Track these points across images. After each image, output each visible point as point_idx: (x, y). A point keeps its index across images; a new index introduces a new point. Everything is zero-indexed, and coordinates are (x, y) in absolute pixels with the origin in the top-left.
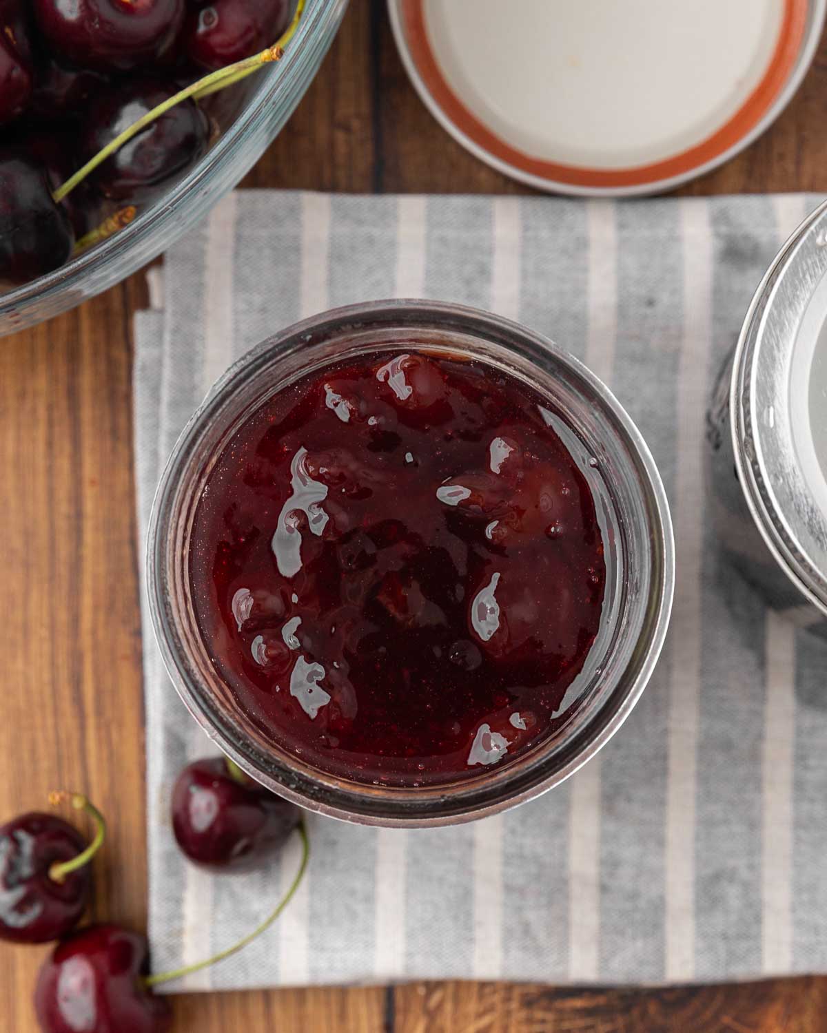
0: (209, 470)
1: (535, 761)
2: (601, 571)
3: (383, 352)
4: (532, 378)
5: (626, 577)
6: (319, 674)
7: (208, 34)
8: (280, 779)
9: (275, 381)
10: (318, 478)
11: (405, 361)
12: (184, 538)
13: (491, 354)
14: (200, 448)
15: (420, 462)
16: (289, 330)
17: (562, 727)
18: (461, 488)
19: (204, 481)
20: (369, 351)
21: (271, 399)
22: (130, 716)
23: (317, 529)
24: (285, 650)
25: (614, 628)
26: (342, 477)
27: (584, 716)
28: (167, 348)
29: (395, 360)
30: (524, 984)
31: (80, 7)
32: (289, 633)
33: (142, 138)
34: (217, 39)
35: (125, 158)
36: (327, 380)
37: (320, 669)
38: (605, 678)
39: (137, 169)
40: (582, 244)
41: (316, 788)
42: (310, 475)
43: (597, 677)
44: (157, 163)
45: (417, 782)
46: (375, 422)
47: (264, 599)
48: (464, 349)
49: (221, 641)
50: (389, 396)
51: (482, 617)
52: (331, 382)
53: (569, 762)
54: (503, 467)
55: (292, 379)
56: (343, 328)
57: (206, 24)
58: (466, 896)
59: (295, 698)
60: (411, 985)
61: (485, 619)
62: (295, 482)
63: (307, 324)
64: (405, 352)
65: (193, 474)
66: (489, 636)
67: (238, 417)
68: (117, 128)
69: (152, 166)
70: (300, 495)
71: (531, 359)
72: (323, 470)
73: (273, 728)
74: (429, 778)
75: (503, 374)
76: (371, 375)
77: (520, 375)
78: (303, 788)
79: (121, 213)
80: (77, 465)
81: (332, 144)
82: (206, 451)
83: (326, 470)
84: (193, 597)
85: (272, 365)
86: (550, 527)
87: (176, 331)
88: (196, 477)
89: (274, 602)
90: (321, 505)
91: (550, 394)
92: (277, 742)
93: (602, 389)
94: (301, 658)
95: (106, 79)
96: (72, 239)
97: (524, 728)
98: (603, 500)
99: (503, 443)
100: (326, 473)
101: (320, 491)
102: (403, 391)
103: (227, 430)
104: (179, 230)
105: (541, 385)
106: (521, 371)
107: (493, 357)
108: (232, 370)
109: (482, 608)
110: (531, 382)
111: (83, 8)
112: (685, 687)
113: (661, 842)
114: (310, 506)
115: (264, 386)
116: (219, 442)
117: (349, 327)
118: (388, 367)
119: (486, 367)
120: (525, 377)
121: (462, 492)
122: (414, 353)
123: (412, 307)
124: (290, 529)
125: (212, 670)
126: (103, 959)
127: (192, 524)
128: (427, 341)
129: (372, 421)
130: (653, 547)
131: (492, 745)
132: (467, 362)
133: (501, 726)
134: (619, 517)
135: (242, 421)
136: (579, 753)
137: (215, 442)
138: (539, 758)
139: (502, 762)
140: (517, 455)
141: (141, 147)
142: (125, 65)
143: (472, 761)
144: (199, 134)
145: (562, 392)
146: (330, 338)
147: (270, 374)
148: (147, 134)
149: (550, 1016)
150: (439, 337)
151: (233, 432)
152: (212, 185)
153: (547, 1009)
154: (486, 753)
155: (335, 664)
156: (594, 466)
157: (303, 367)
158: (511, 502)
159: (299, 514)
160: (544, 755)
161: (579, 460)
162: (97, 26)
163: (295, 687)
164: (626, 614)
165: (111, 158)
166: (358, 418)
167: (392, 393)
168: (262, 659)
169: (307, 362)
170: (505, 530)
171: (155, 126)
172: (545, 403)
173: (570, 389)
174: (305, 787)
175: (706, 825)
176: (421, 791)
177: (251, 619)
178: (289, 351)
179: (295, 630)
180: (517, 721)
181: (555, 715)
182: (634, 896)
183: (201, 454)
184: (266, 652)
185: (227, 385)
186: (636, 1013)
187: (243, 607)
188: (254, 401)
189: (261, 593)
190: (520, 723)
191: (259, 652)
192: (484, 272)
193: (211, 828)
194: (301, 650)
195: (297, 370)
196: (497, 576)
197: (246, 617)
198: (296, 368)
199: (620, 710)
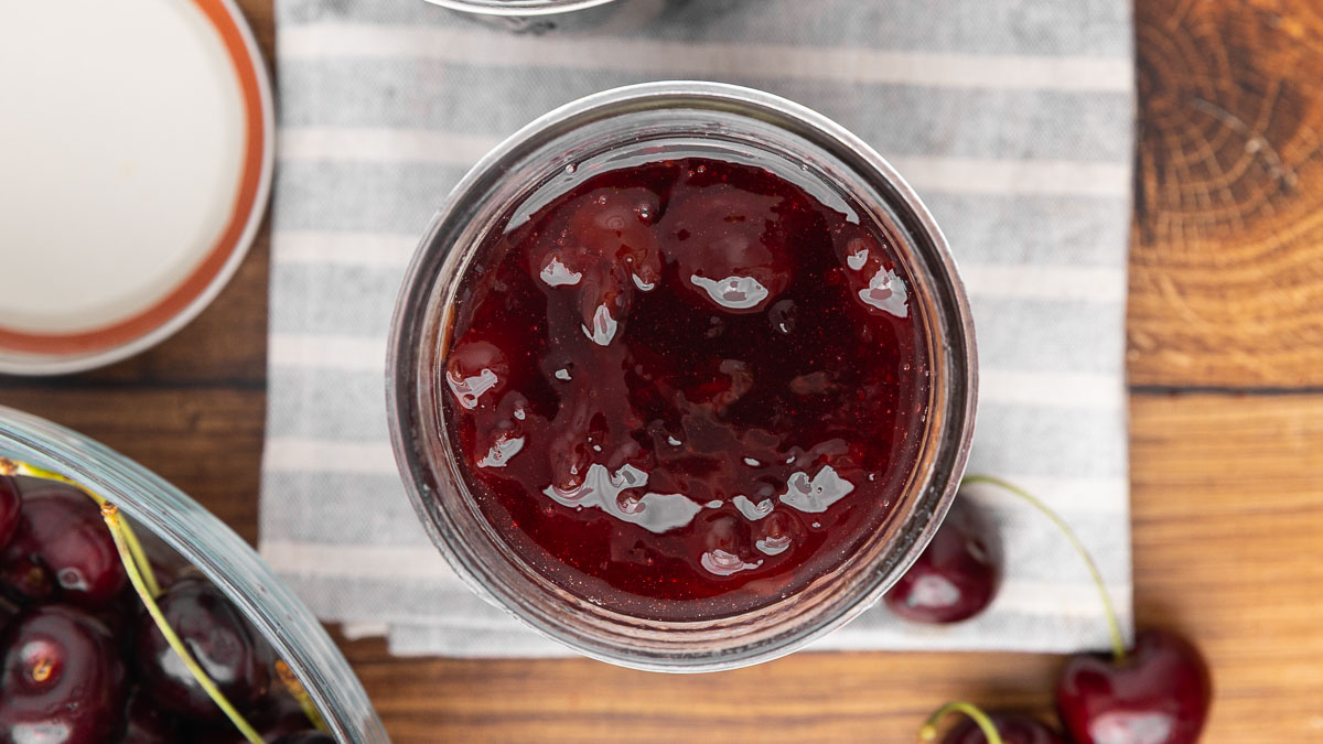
0: (571, 598)
1: (907, 243)
2: (693, 163)
3: (443, 399)
4: (476, 236)
5: (700, 135)
6: (801, 478)
7: (88, 579)
8: (921, 529)
9: (474, 524)
10: (582, 475)
11: (454, 376)
12: (647, 628)
13: (448, 281)
14: (548, 611)
15: (567, 362)
16: (417, 509)
17: (867, 209)
18: (597, 317)
19: (584, 604)
20: (442, 415)
21: (494, 526)
22: (830, 665)
23: (641, 478)
24: (774, 516)
25: (757, 150)
26: (580, 449)
27: (856, 187)
28: (432, 620)
29: (453, 388)
30: (1132, 244)
31: (54, 723)
32: (754, 511)
33: (201, 655)
34: (94, 569)
35: (223, 673)
36: (473, 463)
37: (795, 477)
38: (814, 161)
39: (235, 660)
40: (325, 165)
41: (932, 489)
42: (579, 485)
43: (811, 169)
44: (229, 638)
45: (923, 373)
46: (522, 411)
47: (716, 537)
48: (442, 312)
49: (763, 588)
50: (493, 396)
51: (741, 296)
52: (476, 458)
53: (908, 206)
54: (574, 270)
55: (472, 503)
56: (417, 449)
57: (76, 580)
58: (1031, 305)
59: (830, 507)
60: (1130, 367)
61: (744, 293)
62: (587, 502)
63: (411, 488)
64: (444, 377)
65: (576, 619)
66: (762, 288)
67: (513, 565)
68: (189, 682)
69: (232, 644)
70: (603, 498)
71: (455, 239)
72: (574, 471)
73: (861, 532)
74: (920, 358)
75: (471, 267)
76: (469, 417)
77: (472, 249)
78: (932, 504)
79: (283, 677)
80: (556, 717)
81: (212, 435)
82: (551, 603)
83: (574, 468)
84: (714, 618)
85: (457, 529)
86: (641, 217)
87: (412, 610)
88: (580, 615)
89: (721, 527)
90: (612, 472)
91: (495, 216)
92: (876, 527)
93: (490, 160)
94: (783, 498)
95: (136, 689)
96: (312, 733)
97: (866, 251)
98: (612, 159)
99: (547, 268)
100: (577, 467)
101: (597, 472)
102: (488, 380)
103: (527, 577)
104: (303, 617)
105: (483, 226)
106: (468, 249)
107: (452, 279)
108: (461, 574)
109: (728, 296)
110: (480, 237)
111: (55, 720)
112: (808, 63)
113: (978, 93)
114: (613, 485)
115: (479, 537)
116: (541, 587)
117: (416, 442)
118: (460, 396)
119: (462, 285)
120: (474, 245)
121: (602, 316)
122: (445, 366)
123: (394, 370)
124: (640, 509)
125: (795, 598)
126: (1094, 702)
127: (633, 618)
128: (433, 353)
129: (520, 415)
130: (670, 107)
131: (883, 287)
132: (456, 307)
133: (863, 278)
134: (632, 141)
135: (517, 559)
136: (897, 192)
137: (541, 592)
138: (904, 238)
139: (904, 277)
140: (561, 254)
141: (211, 656)
142: (120, 672)
143: (902, 312)
144: (197, 591)
145: (492, 204)
146: (428, 464)
147: (467, 531)
148: (197, 648)
149: (1165, 216)
150: (428, 341)
151: (529, 570)
152: (254, 581)
153: (1156, 218)
154: (893, 295)
155: (789, 461)
156: (575, 168)
157: (459, 492)
158: (614, 262)
159: (622, 498)
160: (900, 233)
161: (568, 185)
162: (76, 705)
163: (814, 506)
164: (742, 136)
165: (223, 688)
166: (516, 429)
167: (490, 392)
168: (784, 542)
169: (453, 488)
170: (645, 269)
171: (189, 640)
172: (503, 222)
173: (491, 195)
174: (930, 502)
175: (960, 42)
176: (936, 369)
177: (738, 553)
178: (441, 508)
179: (752, 503)
180: (857, 261)
181: (853, 217)
182: (1037, 123)
183: (554, 610)
184: (775, 538)
185: (478, 580)
186: (1163, 123)
187: (725, 562)
188: (495, 547)
189: (710, 541)
190: (861, 256)
191: (775, 545)
192: (354, 273)
193: (956, 584)
194: (774, 499)
195: (462, 498)
196: (694, 279)
197: (736, 559)
198: (459, 499)
199: (850, 146)
